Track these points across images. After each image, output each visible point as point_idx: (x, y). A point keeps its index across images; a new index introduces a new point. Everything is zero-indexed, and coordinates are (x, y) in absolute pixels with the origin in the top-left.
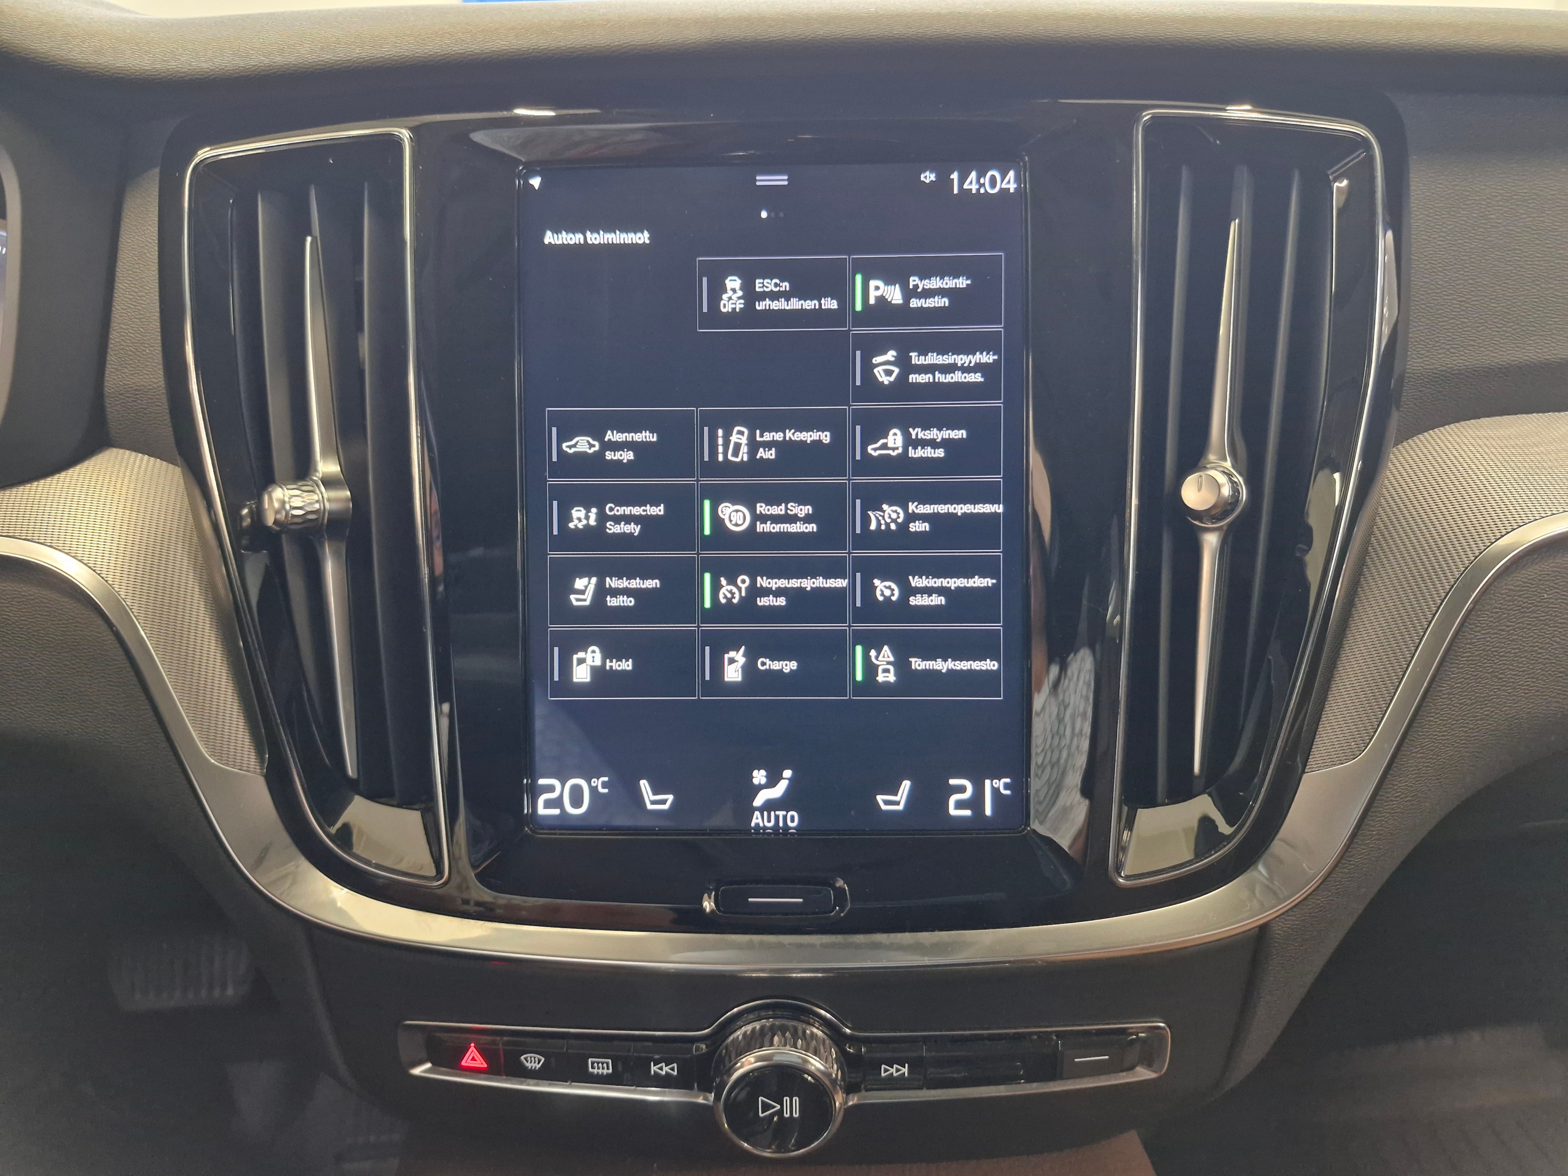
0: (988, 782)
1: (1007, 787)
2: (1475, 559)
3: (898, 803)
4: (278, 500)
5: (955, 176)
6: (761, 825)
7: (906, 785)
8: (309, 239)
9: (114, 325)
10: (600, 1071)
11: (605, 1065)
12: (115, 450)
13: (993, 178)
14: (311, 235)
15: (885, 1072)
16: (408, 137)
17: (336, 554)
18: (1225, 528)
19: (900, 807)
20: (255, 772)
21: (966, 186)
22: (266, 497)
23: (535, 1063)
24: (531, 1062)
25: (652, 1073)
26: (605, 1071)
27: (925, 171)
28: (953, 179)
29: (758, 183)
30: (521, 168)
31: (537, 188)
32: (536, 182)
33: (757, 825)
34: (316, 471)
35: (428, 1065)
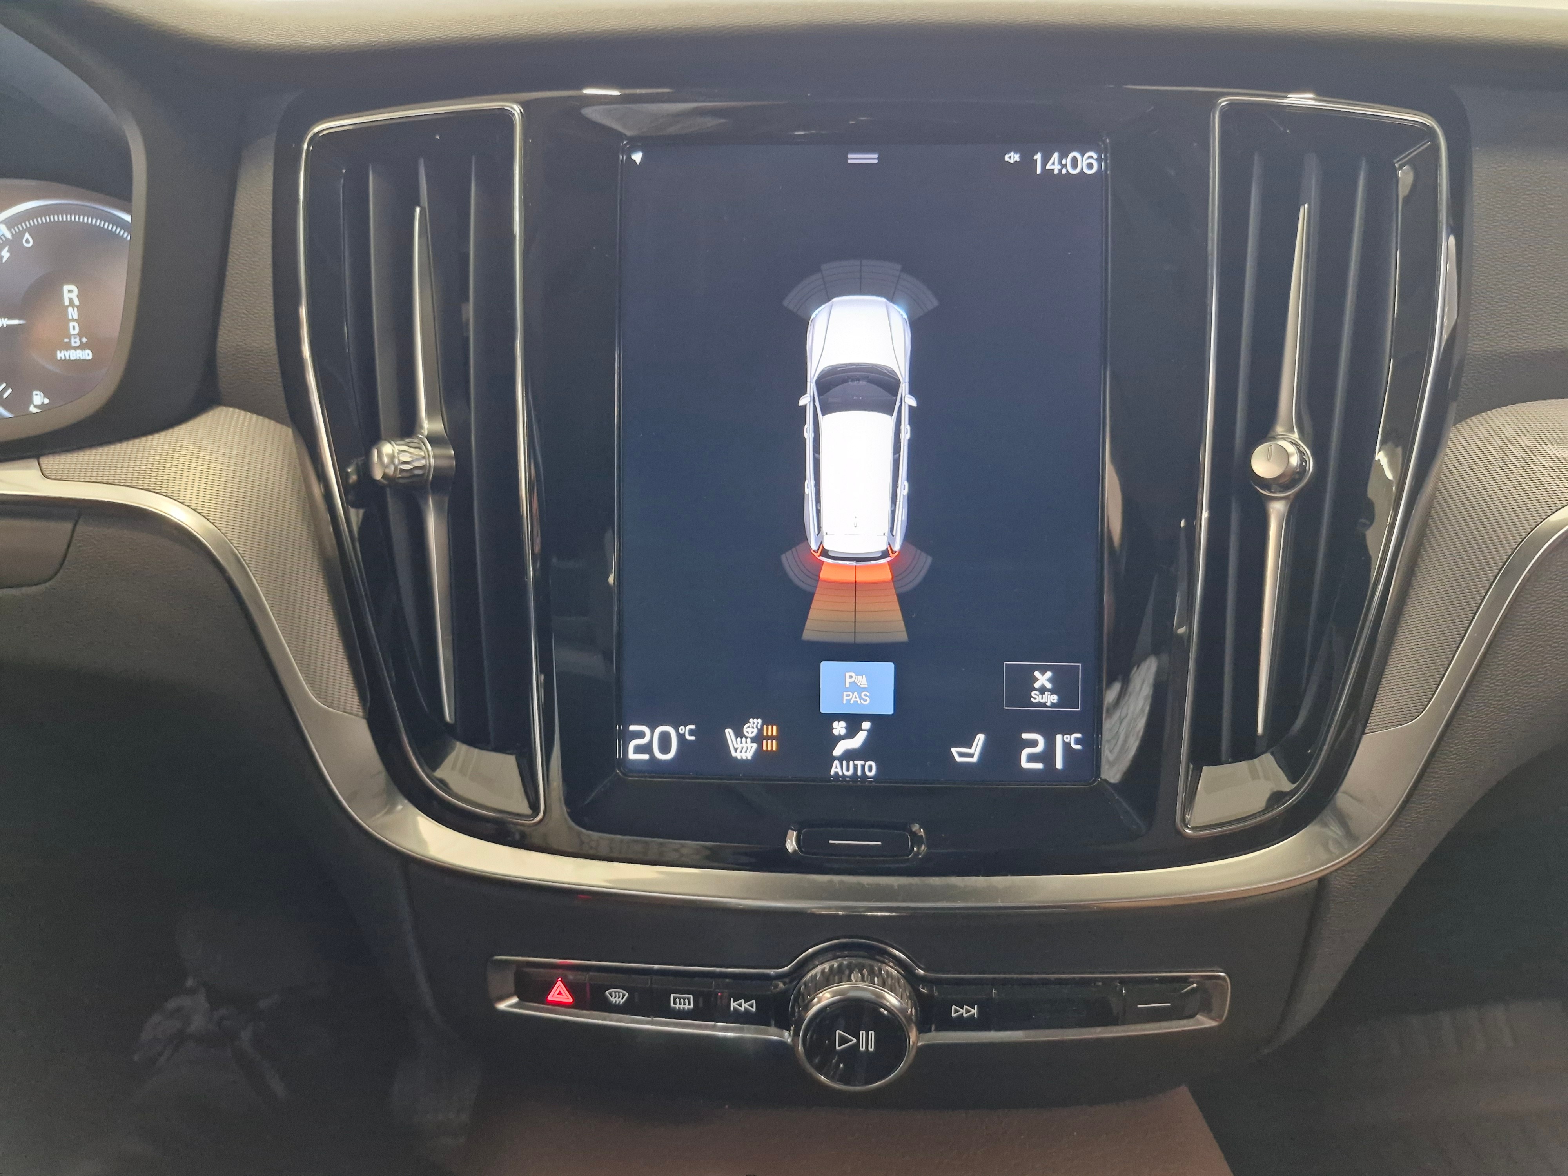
0: (1059, 737)
1: (1077, 741)
2: (1531, 531)
3: (971, 756)
4: (388, 455)
5: (1038, 157)
6: (840, 773)
7: (980, 738)
8: (418, 210)
9: (227, 288)
10: (682, 1006)
11: (686, 1000)
12: (225, 409)
13: (1075, 160)
14: (419, 205)
15: (955, 1013)
16: (519, 111)
17: (438, 508)
18: (1292, 497)
19: (974, 760)
20: (357, 715)
21: (1048, 167)
22: (376, 452)
23: (619, 998)
24: (615, 998)
25: (732, 1009)
26: (686, 1007)
27: (1009, 152)
28: (1036, 160)
29: (849, 161)
30: (625, 143)
31: (638, 162)
32: (637, 157)
33: (837, 773)
34: (421, 427)
35: (515, 1000)
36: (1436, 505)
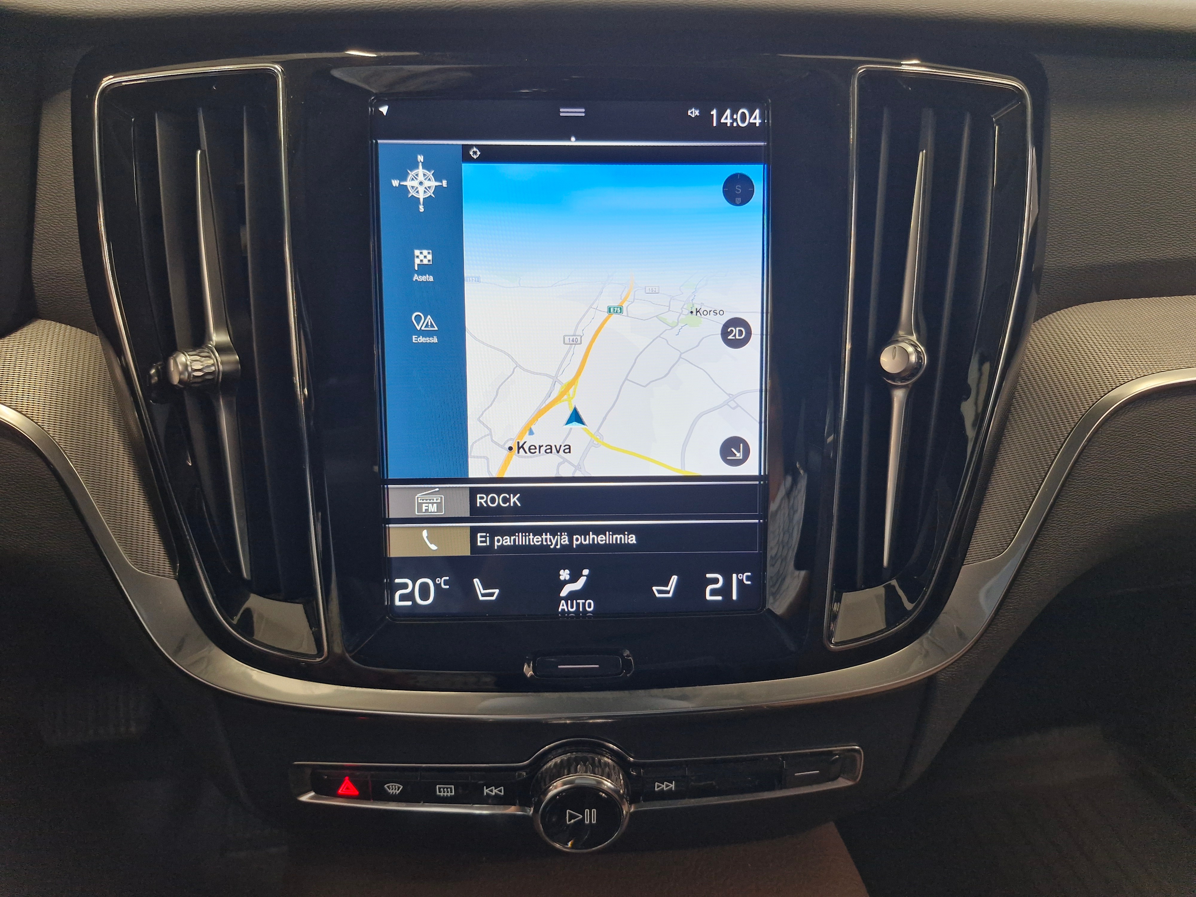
0: (734, 576)
1: (748, 578)
2: (1089, 409)
3: (668, 592)
4: (182, 364)
5: (714, 112)
6: (566, 610)
7: (674, 579)
8: (199, 152)
9: (38, 220)
10: (445, 794)
11: (449, 790)
12: (43, 322)
13: (743, 114)
14: (200, 149)
15: (658, 788)
16: (280, 70)
17: (229, 406)
18: (910, 386)
19: (670, 595)
20: (169, 577)
21: (723, 121)
22: (172, 362)
23: (395, 790)
24: (392, 790)
25: (485, 794)
26: (449, 794)
27: (691, 109)
28: (713, 115)
29: (561, 114)
30: (373, 98)
31: (385, 113)
32: (384, 110)
33: (563, 610)
34: (210, 339)
35: (312, 794)
36: (1019, 387)
